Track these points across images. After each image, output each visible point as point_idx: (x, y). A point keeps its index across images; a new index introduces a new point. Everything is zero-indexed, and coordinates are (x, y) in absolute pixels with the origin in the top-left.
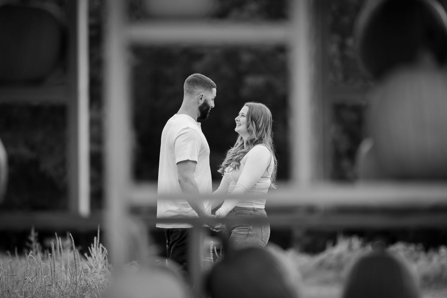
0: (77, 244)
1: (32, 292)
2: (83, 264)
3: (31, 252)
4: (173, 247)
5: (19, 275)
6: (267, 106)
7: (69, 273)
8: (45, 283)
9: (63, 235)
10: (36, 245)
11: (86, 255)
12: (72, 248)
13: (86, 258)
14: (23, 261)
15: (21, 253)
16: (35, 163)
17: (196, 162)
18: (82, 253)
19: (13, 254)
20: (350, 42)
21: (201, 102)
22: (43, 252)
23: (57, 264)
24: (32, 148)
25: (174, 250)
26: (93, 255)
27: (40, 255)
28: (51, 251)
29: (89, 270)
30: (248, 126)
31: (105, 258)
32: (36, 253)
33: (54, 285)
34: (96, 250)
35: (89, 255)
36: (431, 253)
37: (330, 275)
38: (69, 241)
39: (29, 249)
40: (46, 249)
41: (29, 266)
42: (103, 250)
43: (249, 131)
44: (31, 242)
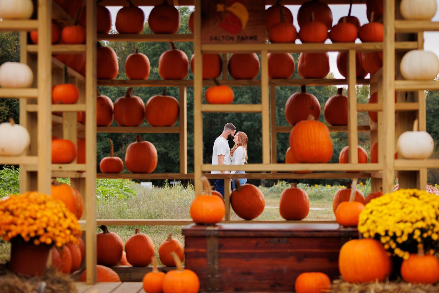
0: (182, 184)
1: (166, 202)
2: (185, 191)
3: (166, 187)
4: (216, 185)
5: (161, 195)
6: (246, 134)
7: (179, 194)
8: (171, 198)
9: (177, 180)
10: (167, 184)
11: (186, 188)
12: (180, 185)
13: (185, 189)
14: (163, 189)
15: (162, 186)
16: (167, 154)
17: (224, 155)
18: (184, 187)
19: (159, 187)
20: (282, 109)
21: (229, 134)
22: (170, 186)
23: (175, 191)
24: (166, 148)
25: (217, 186)
26: (188, 188)
27: (169, 187)
28: (173, 186)
29: (187, 193)
30: (239, 139)
31: (193, 189)
32: (167, 187)
33: (174, 199)
34: (189, 186)
35: (187, 188)
36: (312, 186)
37: (275, 195)
38: (179, 183)
39: (165, 185)
40: (171, 185)
41: (165, 192)
42: (192, 186)
43: (239, 141)
44: (165, 183)
